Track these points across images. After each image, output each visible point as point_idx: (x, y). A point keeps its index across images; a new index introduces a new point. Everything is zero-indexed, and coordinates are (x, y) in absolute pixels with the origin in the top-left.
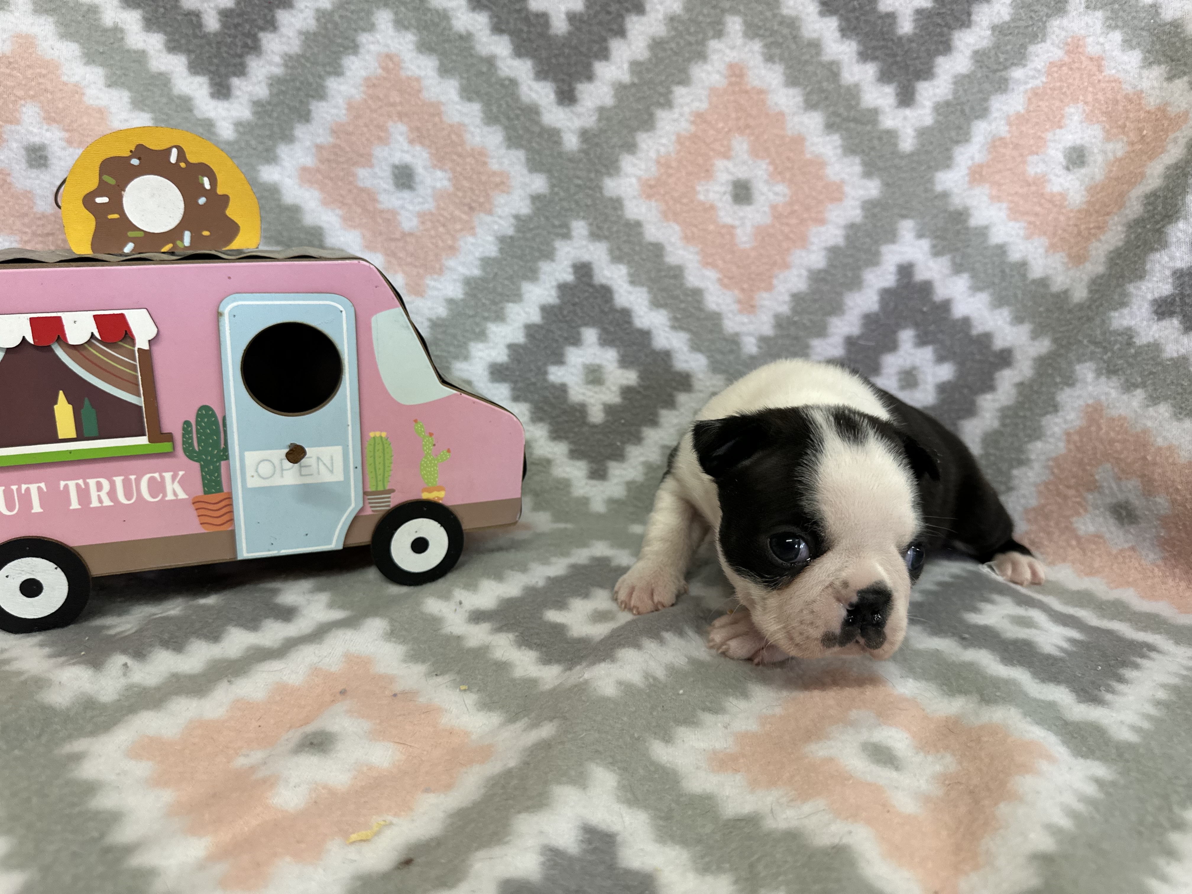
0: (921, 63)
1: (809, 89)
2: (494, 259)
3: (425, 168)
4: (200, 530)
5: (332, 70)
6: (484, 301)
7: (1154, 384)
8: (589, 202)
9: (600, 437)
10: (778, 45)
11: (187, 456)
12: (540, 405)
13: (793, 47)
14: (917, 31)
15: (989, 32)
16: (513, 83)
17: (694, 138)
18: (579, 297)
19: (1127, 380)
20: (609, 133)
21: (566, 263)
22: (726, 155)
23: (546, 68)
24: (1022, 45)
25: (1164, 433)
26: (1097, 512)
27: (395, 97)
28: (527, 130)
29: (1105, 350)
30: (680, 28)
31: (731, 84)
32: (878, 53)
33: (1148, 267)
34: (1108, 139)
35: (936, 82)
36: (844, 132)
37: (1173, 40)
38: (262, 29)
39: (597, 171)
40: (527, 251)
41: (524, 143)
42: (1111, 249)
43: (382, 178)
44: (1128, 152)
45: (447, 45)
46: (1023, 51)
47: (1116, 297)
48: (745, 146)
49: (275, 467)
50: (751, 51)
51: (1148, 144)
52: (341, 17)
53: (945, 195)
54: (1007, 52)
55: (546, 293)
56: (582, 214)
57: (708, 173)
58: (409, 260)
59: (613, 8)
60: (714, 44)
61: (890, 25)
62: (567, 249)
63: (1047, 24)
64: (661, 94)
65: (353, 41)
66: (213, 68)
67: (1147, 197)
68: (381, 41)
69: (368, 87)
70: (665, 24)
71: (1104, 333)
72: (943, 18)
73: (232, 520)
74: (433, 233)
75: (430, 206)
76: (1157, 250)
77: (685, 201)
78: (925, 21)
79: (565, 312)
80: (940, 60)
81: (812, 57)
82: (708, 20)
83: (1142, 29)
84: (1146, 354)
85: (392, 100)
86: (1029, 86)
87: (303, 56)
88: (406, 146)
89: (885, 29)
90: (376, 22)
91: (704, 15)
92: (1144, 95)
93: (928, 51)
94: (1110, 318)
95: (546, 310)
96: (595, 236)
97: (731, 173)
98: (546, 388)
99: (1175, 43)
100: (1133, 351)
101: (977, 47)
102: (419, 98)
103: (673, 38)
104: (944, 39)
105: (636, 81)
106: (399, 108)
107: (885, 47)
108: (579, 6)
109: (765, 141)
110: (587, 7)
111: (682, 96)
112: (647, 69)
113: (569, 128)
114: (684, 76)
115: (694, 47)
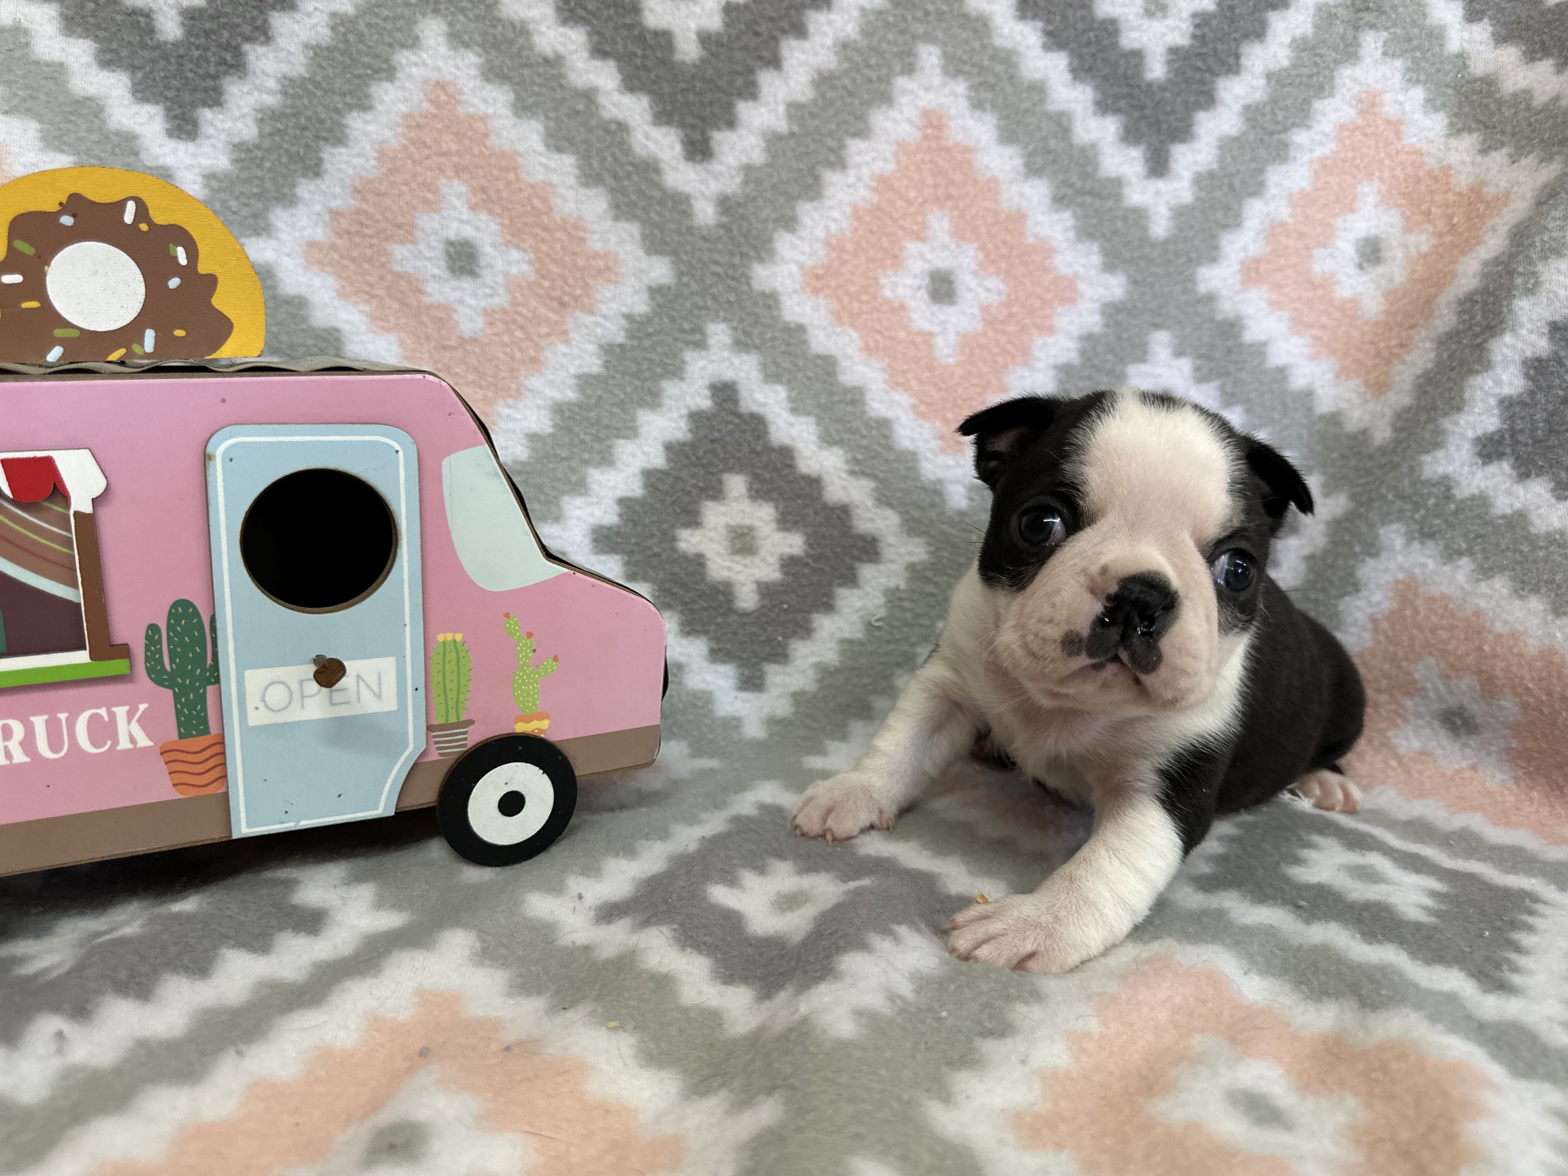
0: (1176, 119)
1: (1031, 147)
2: (596, 377)
3: (493, 245)
5: (355, 101)
6: (582, 436)
7: (1483, 550)
8: (732, 298)
9: (754, 629)
10: (991, 87)
12: (667, 585)
13: (1009, 90)
14: (1171, 76)
15: (1263, 82)
16: (622, 127)
17: (876, 211)
18: (719, 431)
19: (1447, 547)
20: (760, 203)
21: (700, 382)
22: (920, 237)
23: (669, 108)
24: (1304, 100)
25: (1504, 616)
26: (1421, 722)
27: (449, 144)
28: (643, 194)
29: (1417, 506)
30: (857, 59)
31: (926, 138)
32: (1122, 103)
33: (1467, 394)
34: (1408, 229)
35: (1196, 146)
36: (1078, 209)
37: (1486, 101)
38: (249, 39)
39: (743, 255)
40: (645, 366)
41: (639, 212)
42: (1419, 372)
43: (428, 259)
44: (1435, 246)
45: (526, 72)
46: (1305, 107)
47: (1427, 436)
48: (946, 224)
49: (294, 693)
50: (953, 93)
51: (1460, 234)
52: (369, 25)
53: (1210, 299)
54: (1286, 108)
55: (674, 425)
56: (721, 314)
57: (896, 260)
58: (471, 377)
59: (763, 28)
60: (901, 83)
61: (1136, 66)
62: (702, 363)
63: (1335, 73)
64: (831, 150)
65: (387, 61)
66: (171, 94)
67: (1461, 302)
68: (428, 61)
69: (409, 127)
70: (836, 53)
71: (1414, 484)
72: (1204, 60)
73: (224, 776)
74: (506, 339)
75: (501, 300)
76: (1477, 372)
77: (865, 298)
78: (1181, 63)
79: (700, 452)
80: (1201, 117)
81: (1034, 104)
82: (895, 49)
83: (1447, 86)
84: (1470, 511)
85: (445, 147)
86: (1317, 154)
87: (311, 80)
88: (466, 214)
89: (1129, 72)
90: (421, 35)
91: (889, 42)
92: (1452, 172)
93: (1185, 103)
94: (1420, 464)
95: (672, 449)
96: (741, 345)
97: (926, 261)
98: (675, 561)
99: (1488, 105)
100: (1452, 506)
101: (1248, 101)
102: (485, 145)
103: (846, 72)
104: (1206, 88)
105: (796, 129)
106: (456, 159)
107: (1130, 96)
108: (715, 23)
109: (973, 217)
110: (727, 25)
111: (859, 153)
112: (811, 114)
113: (702, 193)
114: (862, 126)
115: (876, 86)
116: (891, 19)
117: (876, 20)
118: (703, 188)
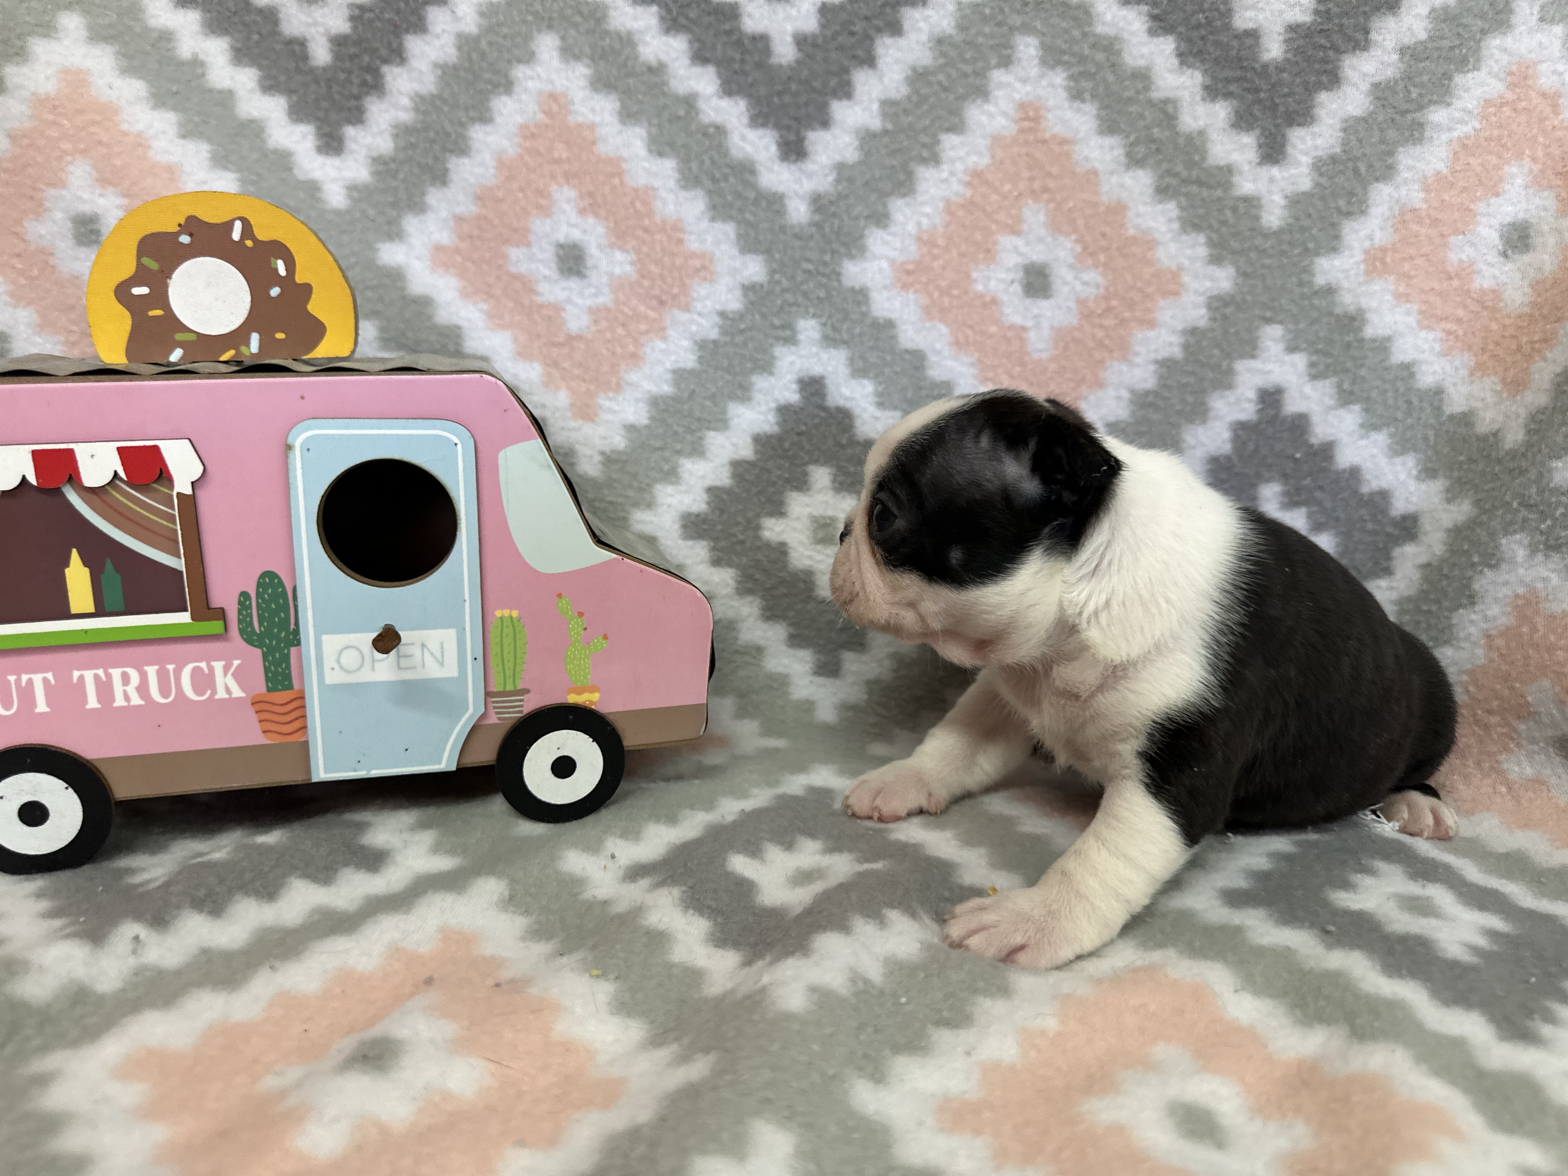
0: (1296, 101)
1: (1133, 137)
2: (691, 372)
3: (600, 247)
4: (262, 740)
5: (477, 115)
6: (675, 428)
8: (822, 294)
9: (831, 617)
10: (1091, 76)
11: (244, 639)
12: (750, 571)
13: (1111, 78)
14: (1289, 56)
15: (1395, 57)
16: (720, 130)
17: (969, 205)
18: (806, 424)
20: (851, 199)
21: (789, 377)
22: (1015, 231)
23: (765, 110)
24: (1444, 74)
27: (561, 151)
28: (738, 195)
30: (953, 53)
31: (1022, 131)
32: (1233, 87)
34: (1563, 212)
35: (1316, 129)
36: (1183, 199)
38: (386, 61)
39: (833, 252)
40: (736, 361)
41: (734, 213)
43: (541, 261)
45: (631, 81)
46: (1446, 83)
48: (1042, 217)
49: (363, 657)
50: (1052, 85)
52: (490, 43)
53: (1329, 291)
54: (1422, 85)
55: (762, 418)
56: (811, 310)
57: (989, 254)
58: (577, 371)
59: (858, 27)
60: (998, 76)
61: (1251, 46)
62: (791, 358)
63: (1482, 44)
64: (924, 146)
65: (506, 76)
68: (542, 75)
69: (525, 137)
70: (931, 49)
71: (1542, 492)
72: (1328, 36)
73: (305, 727)
74: (608, 336)
75: (605, 299)
77: (955, 292)
78: (1301, 41)
79: (787, 445)
80: (1323, 97)
81: (1138, 92)
82: (991, 42)
85: (556, 155)
86: (1457, 134)
87: (439, 97)
88: (574, 217)
89: (1244, 53)
90: (537, 50)
91: (985, 35)
93: (1306, 84)
95: (761, 441)
96: (830, 340)
97: (1020, 254)
98: (759, 548)
101: (1378, 78)
102: (593, 153)
103: (942, 67)
104: (1329, 67)
105: (889, 126)
106: (566, 167)
107: (1244, 79)
108: (810, 24)
109: (1070, 210)
110: (823, 26)
111: (953, 148)
112: (905, 110)
113: (796, 193)
114: (957, 120)
115: (971, 80)
116: (987, 11)
117: (973, 13)
118: (797, 187)
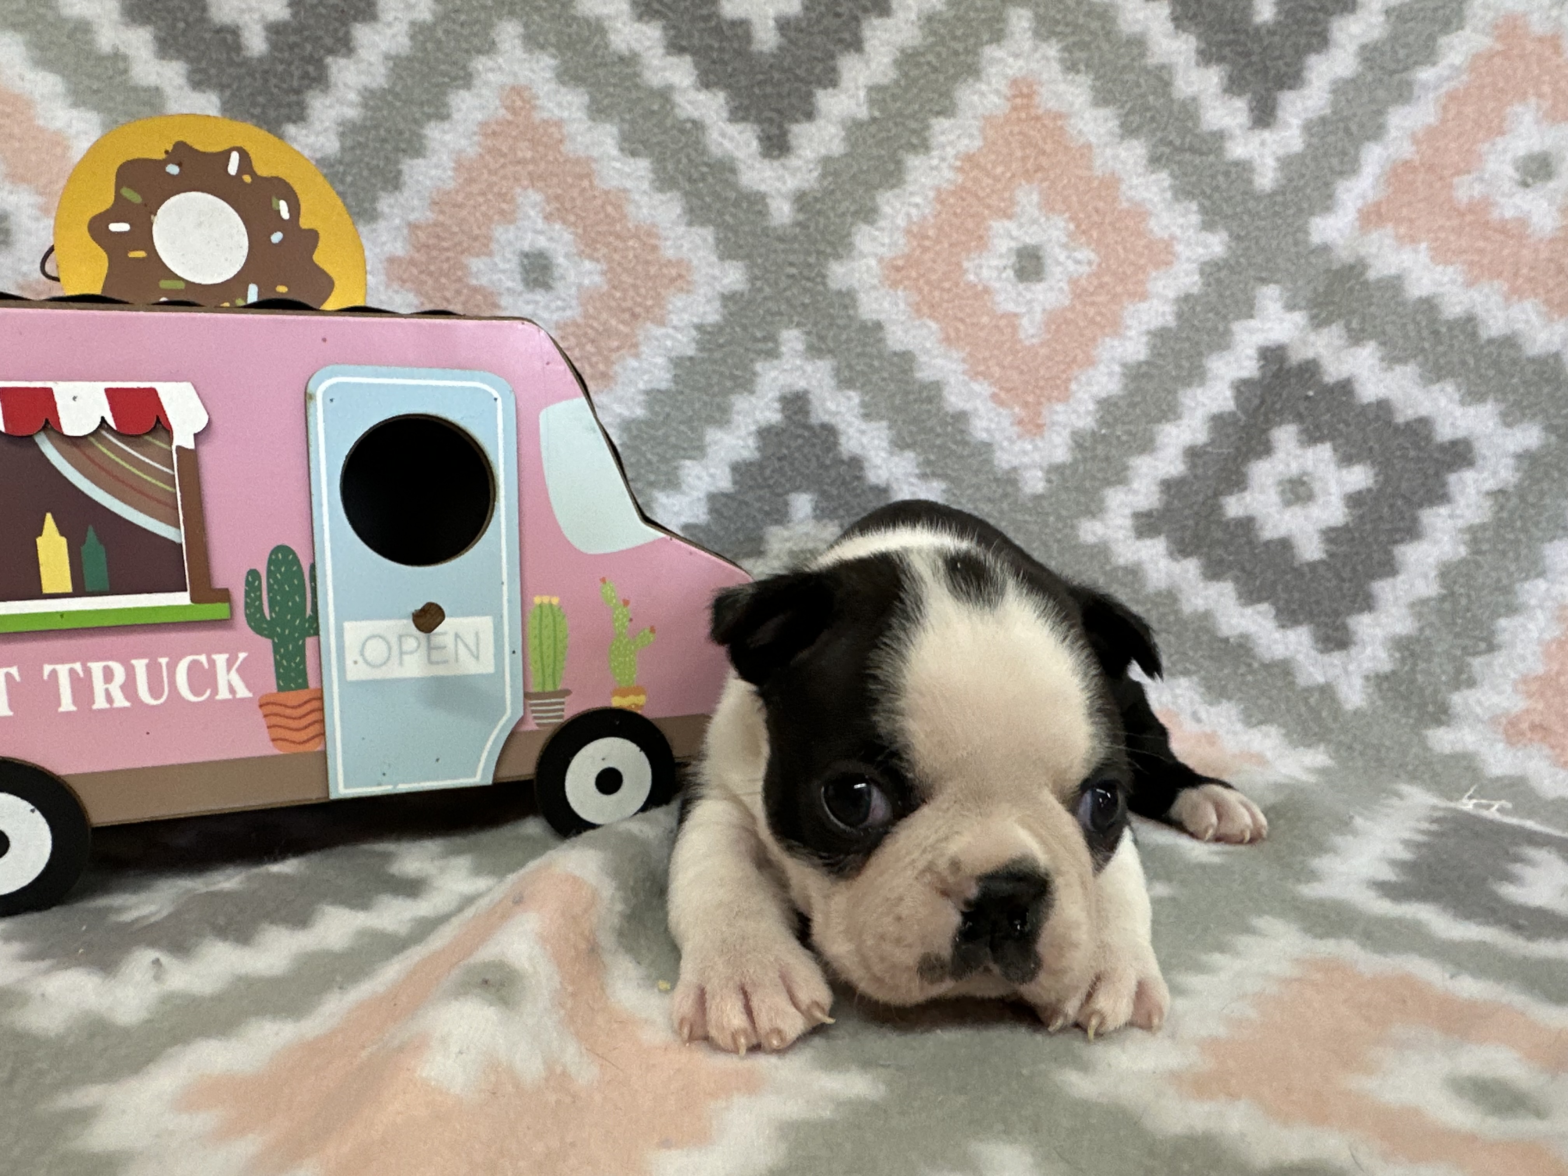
0: (1287, 64)
1: (1128, 106)
3: (566, 256)
4: (271, 750)
5: (432, 111)
10: (1086, 47)
11: (251, 628)
13: (1106, 46)
14: (1280, 18)
15: (1382, 18)
16: (698, 126)
17: (961, 191)
18: (788, 447)
20: (838, 197)
21: (771, 395)
22: (1007, 213)
23: (746, 102)
24: (1429, 35)
27: (525, 151)
28: (717, 196)
30: (943, 30)
31: (1015, 108)
32: (1226, 52)
35: (1307, 91)
36: (1175, 168)
38: (331, 52)
39: (819, 253)
41: (713, 216)
43: (504, 272)
45: (601, 72)
46: (1431, 44)
48: (1035, 198)
50: (1045, 57)
52: (446, 32)
53: (1325, 248)
54: (1408, 45)
56: (795, 319)
57: (982, 241)
59: (845, 8)
60: (990, 52)
61: (1245, 10)
62: (773, 373)
64: (914, 131)
65: (464, 68)
66: (256, 113)
68: (504, 66)
69: (485, 135)
70: (920, 28)
73: (322, 734)
75: (574, 313)
77: (947, 284)
78: (1290, 4)
80: (1313, 59)
81: (1133, 60)
82: (982, 17)
85: (520, 155)
87: (390, 91)
88: (540, 224)
89: (1237, 16)
90: (497, 39)
91: (976, 10)
93: (1296, 46)
96: (815, 350)
97: (1013, 238)
101: (1365, 40)
102: (560, 152)
103: (930, 48)
104: (1318, 29)
105: (877, 114)
106: (531, 167)
107: (1236, 42)
108: (795, 7)
109: (1064, 187)
110: (807, 9)
111: (943, 132)
112: (893, 96)
113: (779, 192)
115: (962, 58)
118: (779, 186)
